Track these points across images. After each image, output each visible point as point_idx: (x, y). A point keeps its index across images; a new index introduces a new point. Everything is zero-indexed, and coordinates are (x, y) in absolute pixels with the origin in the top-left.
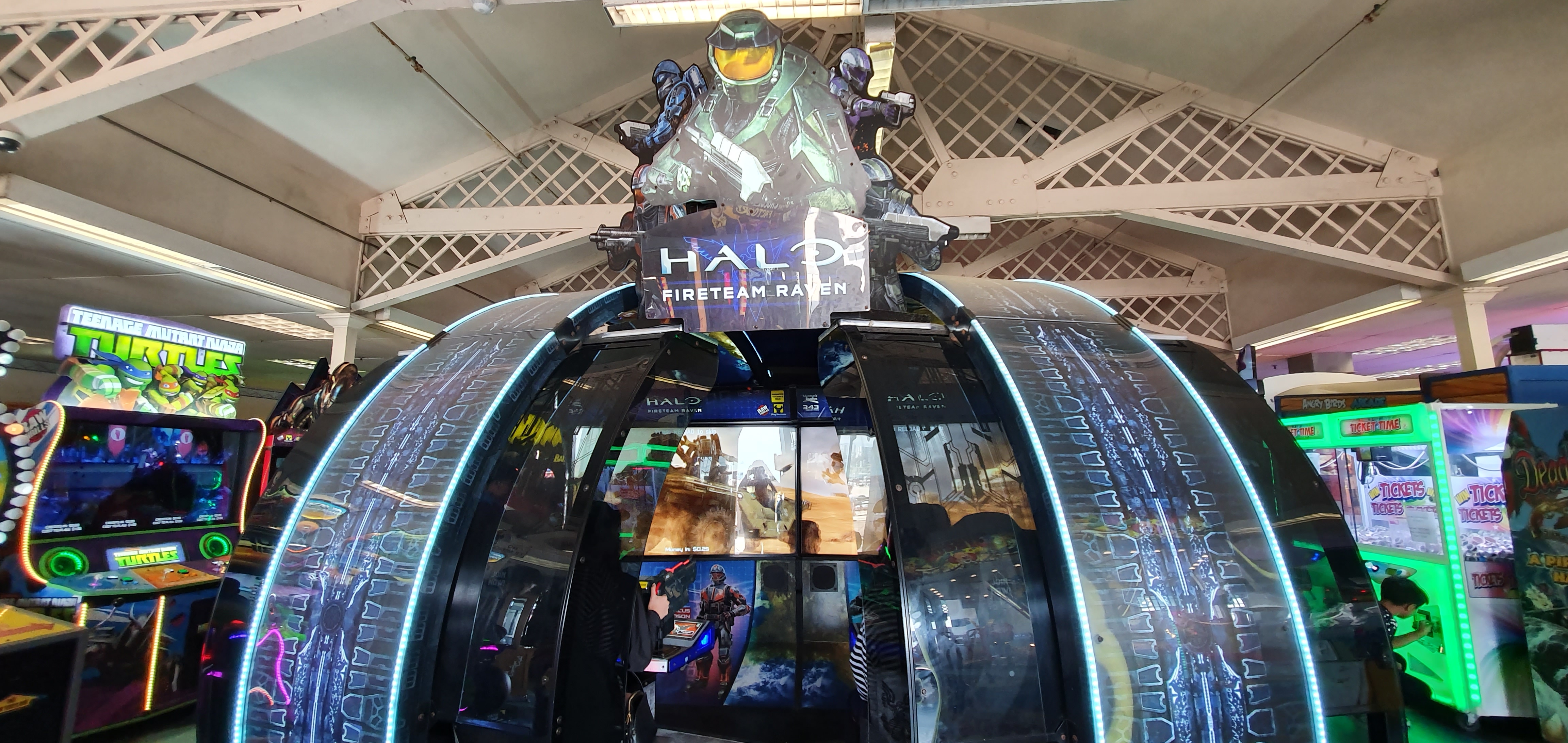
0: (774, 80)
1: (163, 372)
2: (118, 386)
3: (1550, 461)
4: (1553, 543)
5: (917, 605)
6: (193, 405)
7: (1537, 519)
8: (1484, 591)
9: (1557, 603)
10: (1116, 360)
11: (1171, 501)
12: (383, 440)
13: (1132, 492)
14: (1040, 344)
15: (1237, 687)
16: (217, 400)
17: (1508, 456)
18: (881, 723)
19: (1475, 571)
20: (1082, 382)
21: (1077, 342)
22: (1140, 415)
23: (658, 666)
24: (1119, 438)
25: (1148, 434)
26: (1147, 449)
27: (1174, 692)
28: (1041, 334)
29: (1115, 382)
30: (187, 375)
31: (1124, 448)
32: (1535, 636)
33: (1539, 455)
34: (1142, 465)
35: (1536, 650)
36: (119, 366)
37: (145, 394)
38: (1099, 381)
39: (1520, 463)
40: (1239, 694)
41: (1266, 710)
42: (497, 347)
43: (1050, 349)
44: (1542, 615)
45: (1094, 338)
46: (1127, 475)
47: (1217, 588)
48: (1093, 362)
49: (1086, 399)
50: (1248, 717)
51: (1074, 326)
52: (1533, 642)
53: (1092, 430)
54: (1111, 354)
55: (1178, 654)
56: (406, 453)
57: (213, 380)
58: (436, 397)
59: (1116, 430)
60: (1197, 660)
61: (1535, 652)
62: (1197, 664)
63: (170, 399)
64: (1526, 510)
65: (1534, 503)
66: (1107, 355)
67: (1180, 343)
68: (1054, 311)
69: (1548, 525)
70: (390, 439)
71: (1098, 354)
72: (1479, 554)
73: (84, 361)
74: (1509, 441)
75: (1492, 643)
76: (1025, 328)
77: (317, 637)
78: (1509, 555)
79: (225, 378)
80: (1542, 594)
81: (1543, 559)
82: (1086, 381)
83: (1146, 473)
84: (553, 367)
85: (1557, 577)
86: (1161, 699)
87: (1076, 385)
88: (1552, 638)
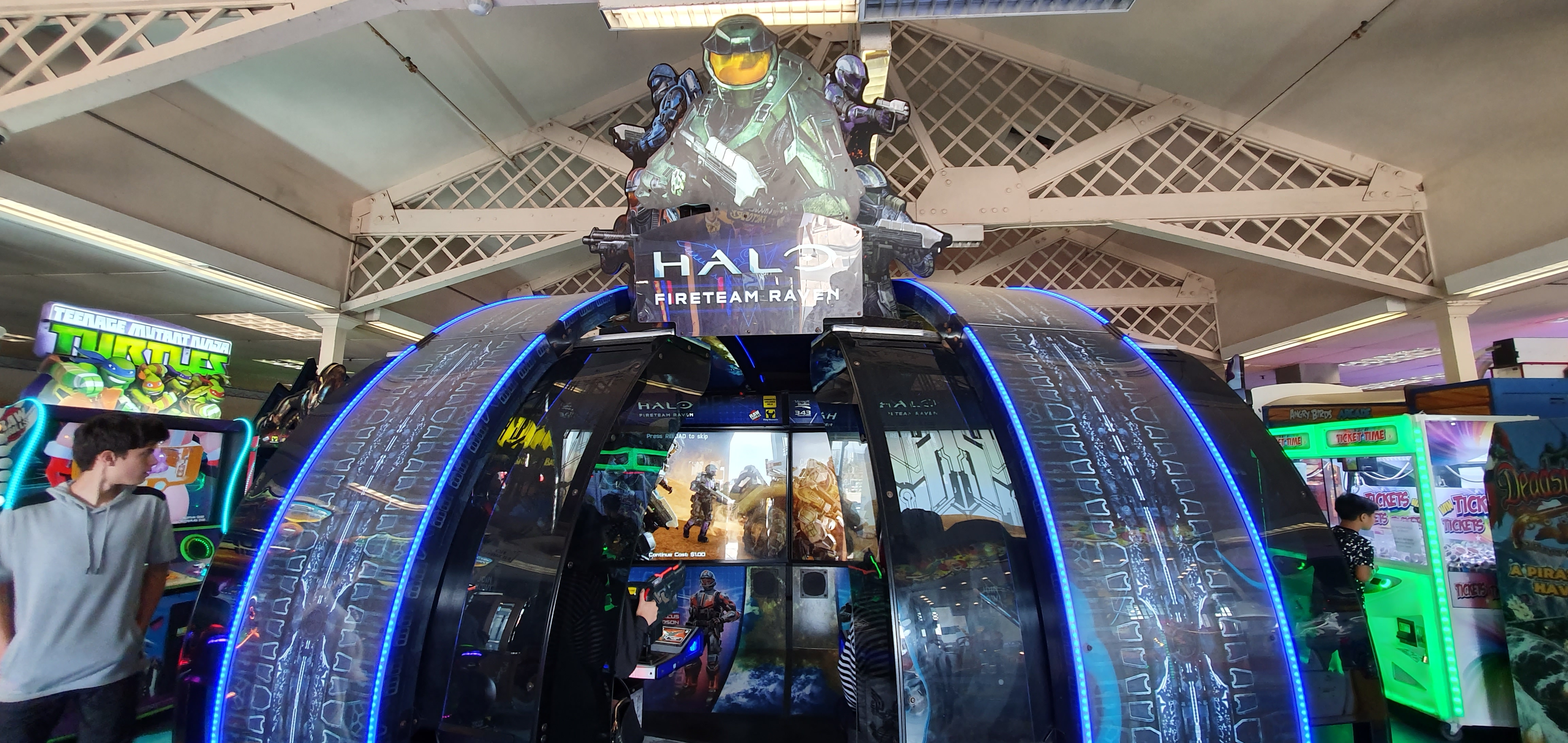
0: (769, 85)
1: (147, 371)
2: (100, 384)
3: (1532, 473)
4: (1534, 554)
5: (907, 612)
6: (176, 405)
7: (1518, 531)
8: (1467, 602)
9: (1538, 613)
10: (1107, 369)
11: (1160, 510)
12: (369, 442)
13: (1122, 501)
14: (1032, 352)
15: (1225, 697)
16: (202, 400)
17: (1491, 467)
18: (869, 731)
19: (1458, 582)
20: (1073, 390)
21: (1068, 351)
22: (1131, 424)
23: (645, 672)
24: (1109, 447)
25: (1138, 442)
26: (1137, 457)
27: (1162, 701)
28: (1033, 342)
29: (1106, 390)
30: (172, 374)
31: (1114, 456)
32: (1516, 646)
33: (1520, 467)
34: (1132, 473)
35: (1517, 660)
36: (101, 365)
37: (127, 393)
38: (1089, 389)
39: (1503, 474)
40: (1226, 703)
41: (1253, 720)
42: (487, 349)
43: (1042, 357)
44: (1523, 625)
45: (1085, 347)
46: (1117, 484)
47: (1206, 597)
48: (1083, 370)
49: (1077, 407)
50: (1235, 727)
51: (1066, 335)
52: (1514, 652)
53: (1084, 438)
54: (1102, 363)
55: (1166, 663)
56: (392, 455)
57: (198, 380)
58: (424, 398)
59: (1107, 438)
60: (1185, 669)
61: (1516, 662)
62: (1185, 673)
63: (154, 398)
64: (1508, 520)
65: (1516, 515)
66: (1098, 364)
67: (1170, 353)
68: (1046, 319)
69: (1529, 536)
70: (377, 441)
71: (1089, 363)
72: (1462, 564)
73: (66, 358)
74: (1492, 452)
75: (1474, 652)
76: (1016, 337)
77: (298, 642)
78: (1492, 566)
79: (210, 377)
80: (1523, 605)
81: (1524, 570)
82: (1077, 389)
83: (1135, 481)
84: (543, 369)
85: (1538, 587)
86: (1149, 709)
87: (1067, 392)
88: (1533, 649)
